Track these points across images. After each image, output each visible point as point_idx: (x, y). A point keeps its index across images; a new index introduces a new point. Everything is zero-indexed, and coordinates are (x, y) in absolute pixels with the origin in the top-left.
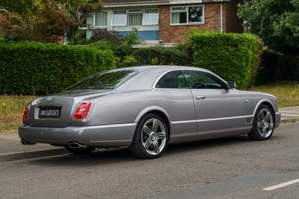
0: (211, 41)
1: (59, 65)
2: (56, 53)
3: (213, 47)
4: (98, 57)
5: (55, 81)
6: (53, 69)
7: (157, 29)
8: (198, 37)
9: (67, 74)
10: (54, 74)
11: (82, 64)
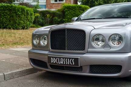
0: (73, 8)
1: (8, 13)
2: (7, 7)
3: (74, 10)
4: (27, 11)
5: (6, 22)
6: (5, 15)
7: (45, 4)
8: (67, 6)
9: (12, 18)
10: (5, 18)
11: (20, 13)
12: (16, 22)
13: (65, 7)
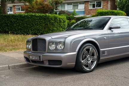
1: (43, 22)
2: (42, 17)
5: (42, 29)
6: (41, 24)
7: (84, 10)
9: (47, 26)
10: (41, 26)
11: (53, 22)
12: (50, 29)
13: (99, 13)
